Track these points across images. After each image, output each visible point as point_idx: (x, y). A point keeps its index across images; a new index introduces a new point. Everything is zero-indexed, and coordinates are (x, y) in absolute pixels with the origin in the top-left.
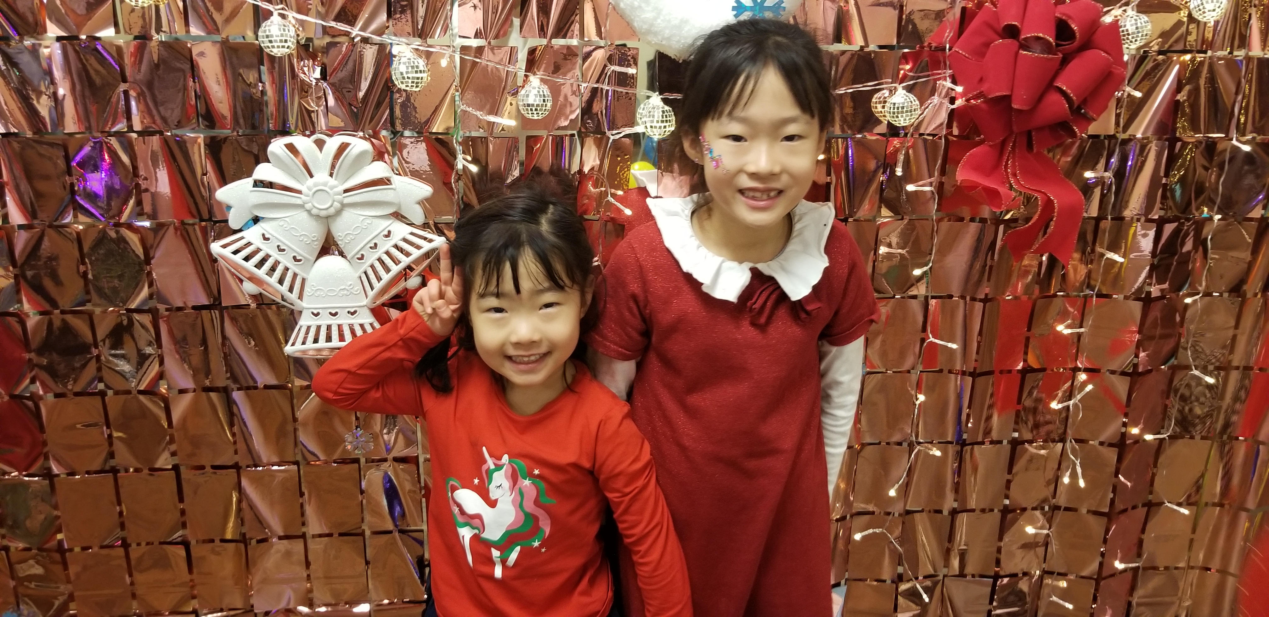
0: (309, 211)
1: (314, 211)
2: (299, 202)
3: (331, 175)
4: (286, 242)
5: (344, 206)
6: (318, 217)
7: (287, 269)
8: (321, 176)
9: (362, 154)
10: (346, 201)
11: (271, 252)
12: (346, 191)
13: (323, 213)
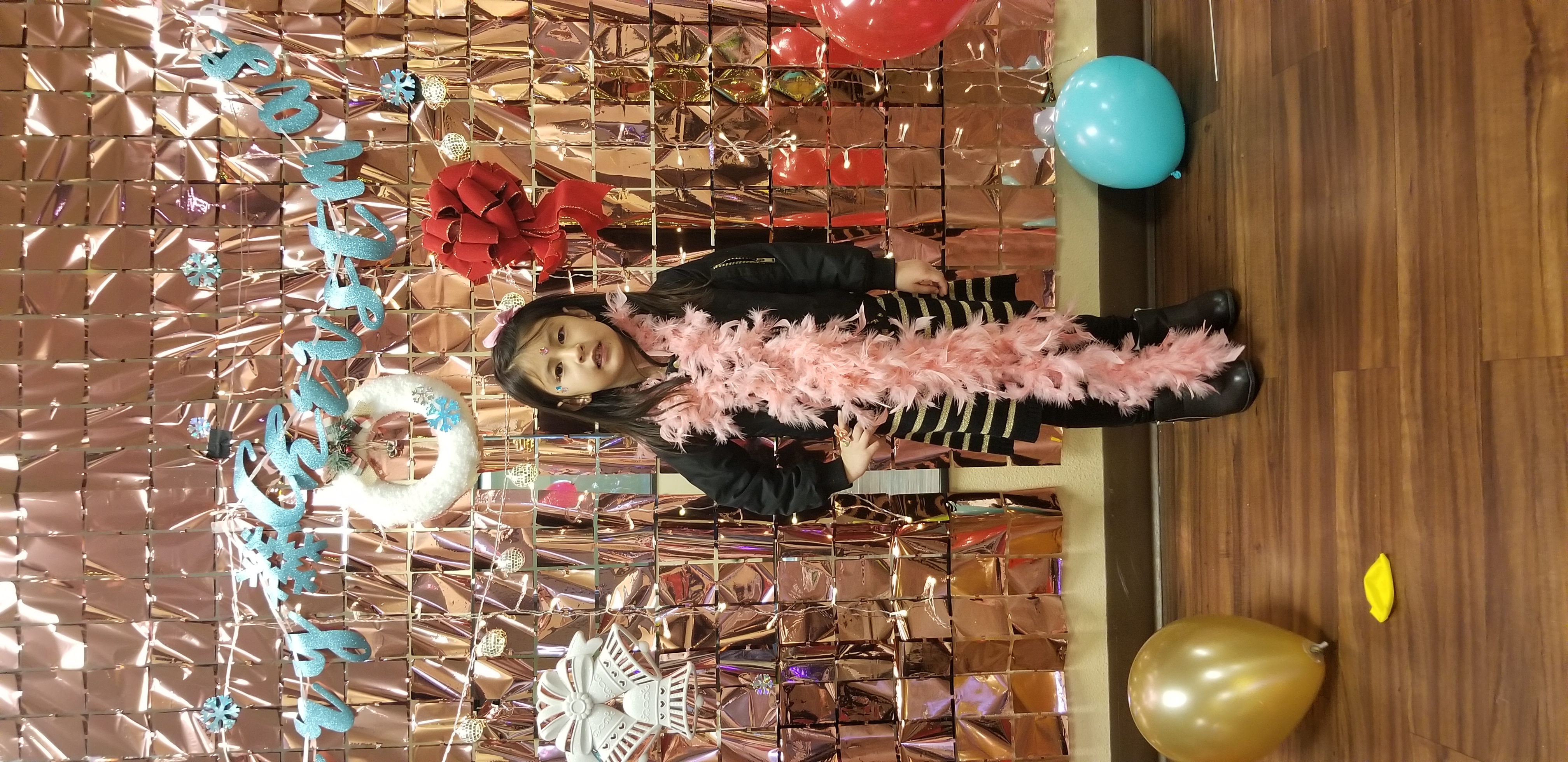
0: (588, 717)
1: (587, 712)
2: (580, 722)
3: (564, 700)
4: (609, 732)
5: (585, 692)
6: (592, 711)
7: (628, 735)
8: (564, 706)
9: (549, 678)
10: (581, 691)
11: (616, 744)
12: (575, 691)
13: (589, 707)
